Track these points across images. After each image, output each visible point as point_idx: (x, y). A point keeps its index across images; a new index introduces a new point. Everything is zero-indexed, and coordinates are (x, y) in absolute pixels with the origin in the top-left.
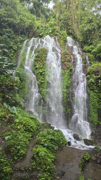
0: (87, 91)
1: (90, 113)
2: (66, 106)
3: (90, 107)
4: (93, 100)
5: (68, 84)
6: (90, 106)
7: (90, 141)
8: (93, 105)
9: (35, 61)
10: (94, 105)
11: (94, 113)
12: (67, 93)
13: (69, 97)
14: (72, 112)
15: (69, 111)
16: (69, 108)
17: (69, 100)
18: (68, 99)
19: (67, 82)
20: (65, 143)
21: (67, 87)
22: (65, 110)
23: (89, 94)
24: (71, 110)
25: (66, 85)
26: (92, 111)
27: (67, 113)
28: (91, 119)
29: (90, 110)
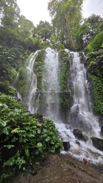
0: (87, 77)
1: (95, 101)
2: (63, 97)
3: (94, 94)
4: (98, 85)
6: (93, 92)
8: (98, 91)
9: (36, 61)
10: (100, 91)
11: (100, 100)
12: (64, 83)
14: (70, 102)
15: (67, 102)
16: (67, 98)
22: (63, 101)
23: (91, 79)
24: (69, 100)
25: (64, 76)
26: (97, 98)
27: (65, 104)
28: (97, 110)
29: (94, 98)
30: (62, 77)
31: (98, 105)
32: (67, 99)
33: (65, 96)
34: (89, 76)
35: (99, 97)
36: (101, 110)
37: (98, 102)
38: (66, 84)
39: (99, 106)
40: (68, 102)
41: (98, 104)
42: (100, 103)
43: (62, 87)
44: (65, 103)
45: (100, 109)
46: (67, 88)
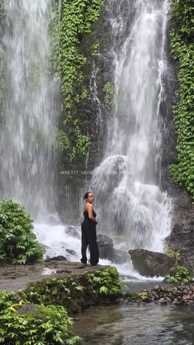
0: (168, 49)
1: (177, 147)
2: (70, 124)
3: (179, 119)
5: (89, 25)
6: (177, 114)
7: (159, 257)
8: (189, 110)
12: (78, 64)
13: (87, 82)
16: (83, 132)
17: (84, 95)
18: (80, 94)
19: (79, 10)
20: (29, 253)
21: (80, 36)
22: (68, 142)
23: (178, 59)
24: (92, 140)
25: (77, 25)
26: (185, 135)
27: (77, 155)
28: (178, 175)
29: (177, 135)
30: (70, 33)
31: (183, 162)
32: (86, 134)
33: (77, 123)
34: (174, 42)
35: (189, 134)
36: (189, 177)
37: (183, 149)
38: (85, 69)
39: (186, 165)
40: (86, 148)
41: (183, 157)
42: (188, 154)
43: (66, 80)
44: (74, 149)
45: (187, 174)
46: (88, 88)
